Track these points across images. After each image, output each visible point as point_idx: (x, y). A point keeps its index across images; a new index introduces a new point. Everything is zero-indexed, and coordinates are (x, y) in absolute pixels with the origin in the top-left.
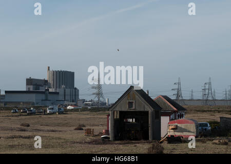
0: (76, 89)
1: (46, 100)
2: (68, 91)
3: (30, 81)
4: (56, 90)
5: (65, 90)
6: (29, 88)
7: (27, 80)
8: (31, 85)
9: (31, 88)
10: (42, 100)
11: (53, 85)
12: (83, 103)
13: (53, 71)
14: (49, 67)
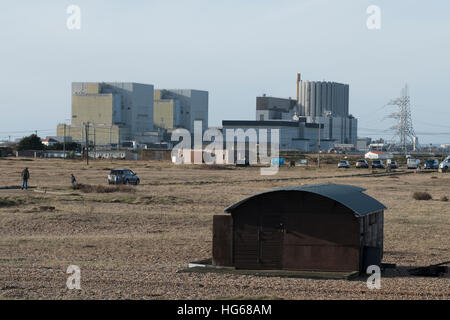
0: (351, 117)
1: (301, 139)
2: (337, 121)
3: (263, 103)
4: (314, 119)
5: (331, 120)
6: (262, 116)
7: (258, 99)
8: (266, 109)
9: (266, 116)
10: (293, 139)
11: (309, 110)
12: (368, 144)
13: (309, 83)
14: (299, 75)
